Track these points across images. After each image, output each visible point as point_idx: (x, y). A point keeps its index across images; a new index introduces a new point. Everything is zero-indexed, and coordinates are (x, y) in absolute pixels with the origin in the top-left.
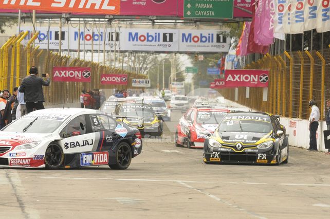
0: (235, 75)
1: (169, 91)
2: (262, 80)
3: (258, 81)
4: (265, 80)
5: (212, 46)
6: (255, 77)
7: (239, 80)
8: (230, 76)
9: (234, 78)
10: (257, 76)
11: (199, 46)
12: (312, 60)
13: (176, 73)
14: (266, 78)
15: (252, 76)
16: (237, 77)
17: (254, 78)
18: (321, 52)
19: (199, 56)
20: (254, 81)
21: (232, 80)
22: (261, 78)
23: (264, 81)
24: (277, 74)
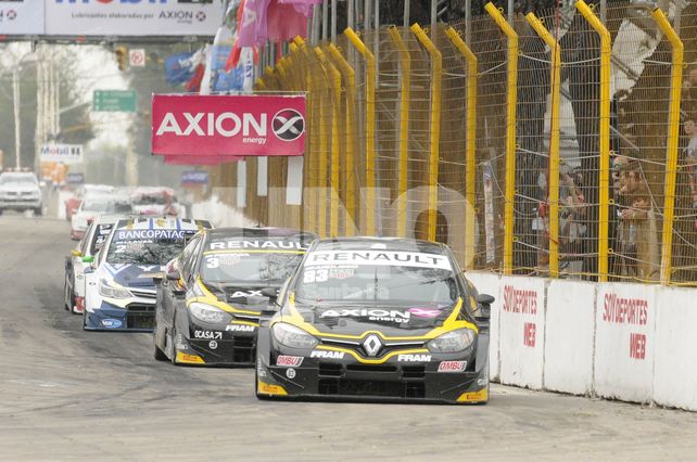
0: (188, 116)
1: (30, 174)
2: (282, 130)
3: (270, 136)
4: (294, 130)
5: (162, 15)
6: (259, 122)
7: (200, 132)
8: (169, 117)
9: (184, 124)
10: (264, 117)
11: (118, 16)
12: (437, 57)
13: (59, 111)
14: (298, 125)
15: (248, 117)
16: (194, 122)
17: (255, 124)
18: (463, 27)
19: (131, 52)
20: (253, 133)
21: (178, 132)
22: (278, 125)
23: (288, 134)
24: (328, 110)
